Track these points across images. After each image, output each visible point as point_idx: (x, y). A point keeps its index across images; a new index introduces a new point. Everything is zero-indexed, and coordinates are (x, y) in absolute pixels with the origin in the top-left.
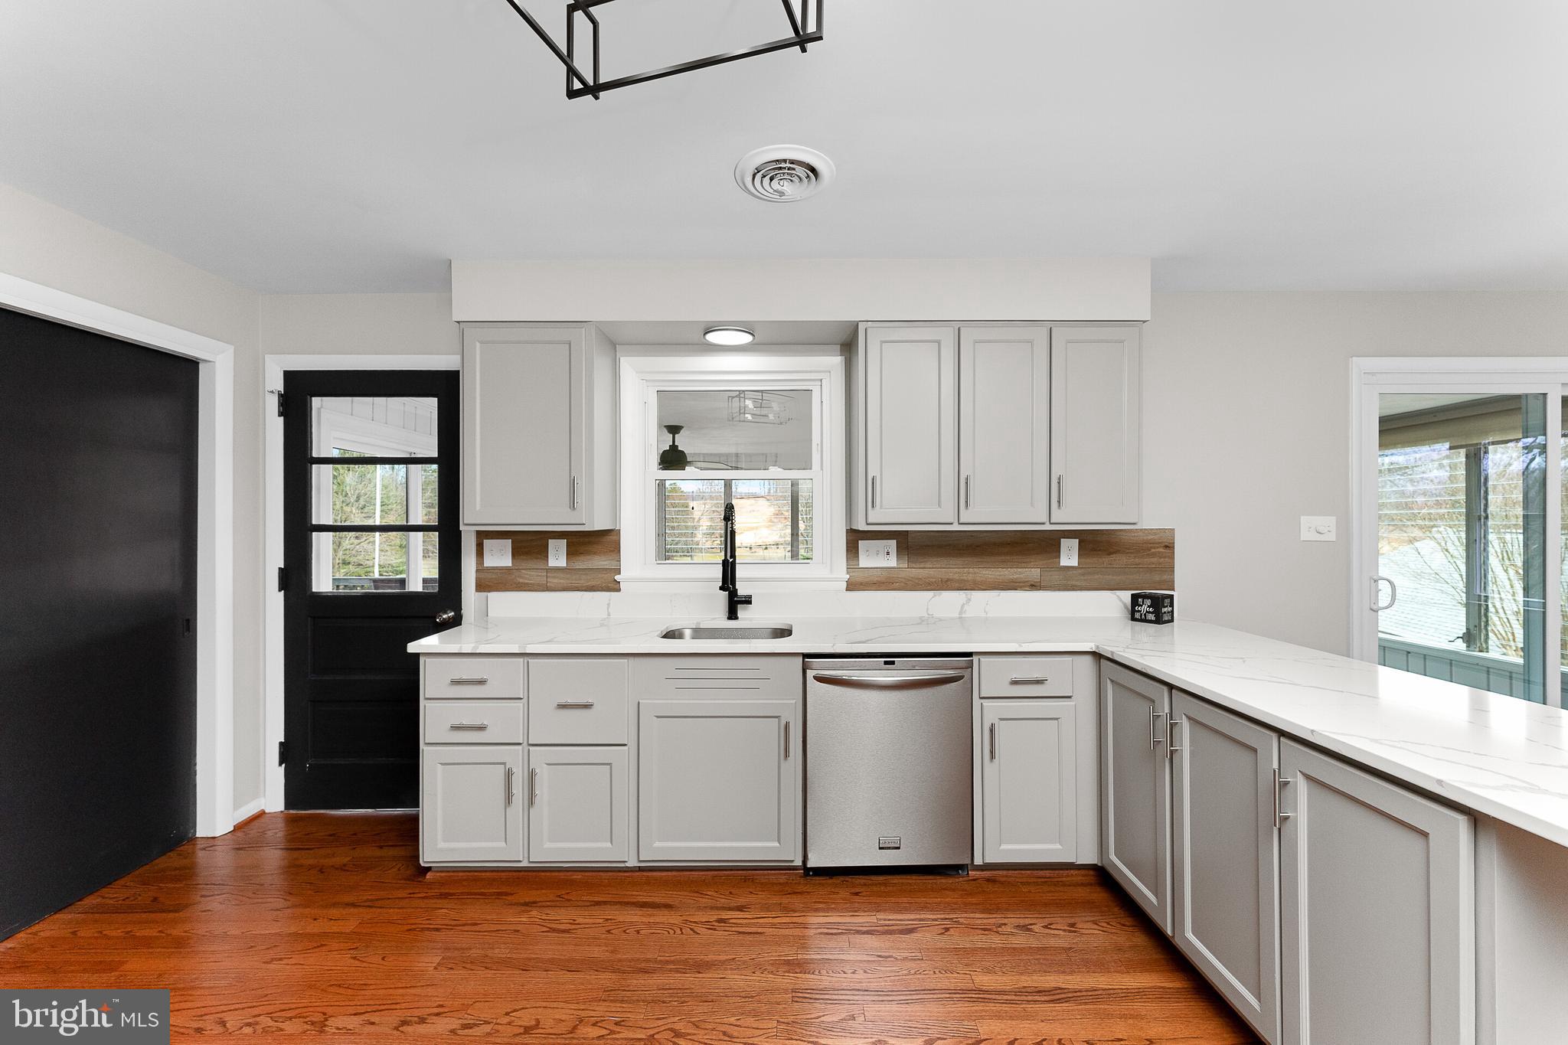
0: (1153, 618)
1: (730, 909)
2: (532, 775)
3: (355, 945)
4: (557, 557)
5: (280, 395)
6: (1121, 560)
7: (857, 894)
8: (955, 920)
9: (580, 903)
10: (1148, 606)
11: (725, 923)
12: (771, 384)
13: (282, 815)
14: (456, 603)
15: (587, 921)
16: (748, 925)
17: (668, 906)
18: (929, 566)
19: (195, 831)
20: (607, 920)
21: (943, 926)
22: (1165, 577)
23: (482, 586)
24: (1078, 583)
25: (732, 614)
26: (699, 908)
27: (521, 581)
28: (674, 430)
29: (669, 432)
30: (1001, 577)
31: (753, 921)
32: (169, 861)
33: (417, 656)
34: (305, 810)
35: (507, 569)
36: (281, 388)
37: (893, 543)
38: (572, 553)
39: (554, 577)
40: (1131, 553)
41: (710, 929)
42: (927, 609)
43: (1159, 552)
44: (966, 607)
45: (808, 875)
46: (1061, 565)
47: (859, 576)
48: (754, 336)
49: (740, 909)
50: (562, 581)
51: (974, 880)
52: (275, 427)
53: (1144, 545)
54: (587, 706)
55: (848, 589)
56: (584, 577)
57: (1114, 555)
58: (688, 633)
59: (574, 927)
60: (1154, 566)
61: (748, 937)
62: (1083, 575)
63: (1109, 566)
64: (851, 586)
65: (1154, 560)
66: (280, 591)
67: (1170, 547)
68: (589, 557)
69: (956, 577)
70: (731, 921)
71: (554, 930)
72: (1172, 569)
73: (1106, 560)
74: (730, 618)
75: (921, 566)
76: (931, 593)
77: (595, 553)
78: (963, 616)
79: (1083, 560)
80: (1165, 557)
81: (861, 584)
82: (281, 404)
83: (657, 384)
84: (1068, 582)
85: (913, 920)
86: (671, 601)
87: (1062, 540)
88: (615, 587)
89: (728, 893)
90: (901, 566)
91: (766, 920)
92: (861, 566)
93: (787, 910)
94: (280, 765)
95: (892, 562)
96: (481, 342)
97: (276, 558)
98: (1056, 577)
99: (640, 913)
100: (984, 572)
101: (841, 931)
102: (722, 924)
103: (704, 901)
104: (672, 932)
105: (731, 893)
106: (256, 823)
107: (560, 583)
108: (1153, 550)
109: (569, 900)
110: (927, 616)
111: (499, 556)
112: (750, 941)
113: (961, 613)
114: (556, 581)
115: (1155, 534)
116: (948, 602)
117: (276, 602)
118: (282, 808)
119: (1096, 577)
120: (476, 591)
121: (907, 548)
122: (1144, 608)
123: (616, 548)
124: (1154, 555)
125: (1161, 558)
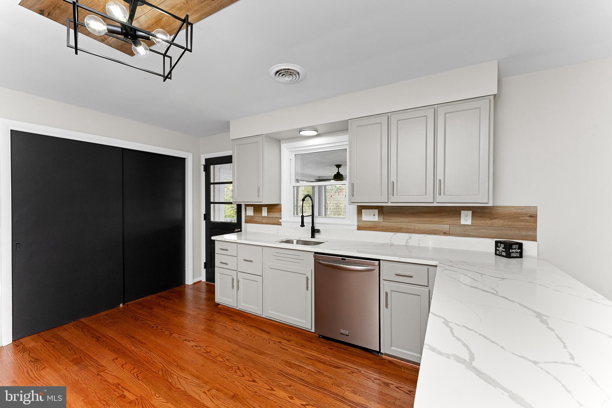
0: (505, 255)
1: (286, 340)
2: (238, 281)
3: (192, 318)
4: (265, 213)
5: (204, 166)
6: (498, 222)
7: (331, 349)
8: (359, 370)
9: (247, 325)
10: (503, 248)
11: (280, 343)
12: (336, 147)
13: (205, 283)
14: (240, 227)
15: (245, 330)
16: (286, 346)
17: (269, 333)
18: (392, 221)
19: (185, 282)
20: (250, 331)
21: (352, 371)
22: (530, 233)
23: (246, 222)
24: (471, 233)
25: (313, 236)
26: (277, 337)
27: (255, 220)
28: (338, 166)
29: (337, 167)
30: (428, 228)
31: (289, 346)
32: (177, 289)
33: (214, 241)
34: (209, 282)
35: (252, 216)
36: (204, 164)
37: (377, 211)
38: (268, 212)
39: (264, 220)
40: (506, 219)
41: (274, 343)
42: (391, 240)
43: (525, 219)
44: (409, 241)
45: (320, 337)
46: (461, 224)
47: (362, 224)
48: (317, 132)
49: (288, 341)
50: (266, 221)
51: (383, 359)
52: (203, 174)
53: (515, 215)
54: (251, 261)
55: (358, 229)
56: (272, 220)
57: (494, 220)
58: (295, 241)
59: (240, 330)
60: (522, 227)
61: (283, 350)
62: (475, 229)
63: (492, 226)
64: (359, 228)
65: (522, 223)
66: (204, 220)
67: (533, 217)
68: (273, 213)
69: (405, 227)
70: (282, 343)
71: (235, 330)
72: (535, 229)
73: (489, 222)
74: (311, 237)
75: (389, 221)
76: (392, 234)
77: (275, 212)
78: (407, 244)
79: (474, 222)
80: (530, 222)
81: (363, 227)
82: (204, 168)
83: (294, 152)
84: (465, 233)
85: (343, 365)
86: (296, 230)
87: (462, 211)
88: (280, 224)
89: (289, 334)
90: (380, 221)
91: (293, 347)
92: (363, 220)
93: (302, 346)
94: (204, 269)
95: (376, 218)
96: (236, 145)
97: (203, 212)
98: (458, 230)
99: (260, 332)
100: (419, 225)
101: (313, 359)
102: (279, 343)
103: (280, 335)
104: (263, 340)
105: (290, 335)
106: (199, 284)
107: (265, 222)
108: (521, 218)
109: (245, 323)
110: (390, 243)
111: (250, 212)
112: (282, 351)
113: (406, 243)
114: (264, 221)
115: (522, 209)
116: (400, 238)
117: (203, 223)
118: (205, 281)
119: (482, 231)
120: (245, 223)
121: (383, 213)
122: (501, 249)
123: (280, 211)
124: (522, 221)
125: (527, 222)
